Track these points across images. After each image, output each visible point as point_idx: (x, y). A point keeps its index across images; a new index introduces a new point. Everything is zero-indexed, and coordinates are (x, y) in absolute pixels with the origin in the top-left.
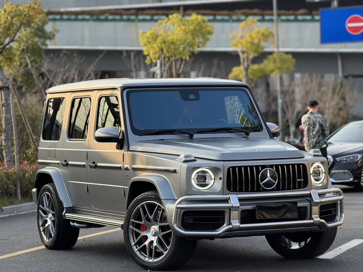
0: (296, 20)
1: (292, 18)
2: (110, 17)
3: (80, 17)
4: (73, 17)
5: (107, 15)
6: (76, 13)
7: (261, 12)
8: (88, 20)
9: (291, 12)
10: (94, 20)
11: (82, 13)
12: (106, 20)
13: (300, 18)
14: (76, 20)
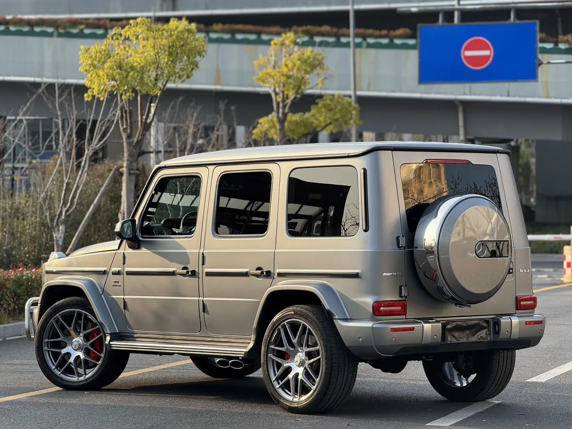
0: (391, 46)
1: (385, 41)
2: (87, 31)
3: (37, 29)
4: (26, 29)
5: (82, 27)
6: (31, 24)
7: (335, 30)
8: (50, 35)
9: (384, 32)
10: (60, 35)
11: (41, 23)
12: (81, 35)
13: (398, 41)
14: (32, 33)
